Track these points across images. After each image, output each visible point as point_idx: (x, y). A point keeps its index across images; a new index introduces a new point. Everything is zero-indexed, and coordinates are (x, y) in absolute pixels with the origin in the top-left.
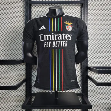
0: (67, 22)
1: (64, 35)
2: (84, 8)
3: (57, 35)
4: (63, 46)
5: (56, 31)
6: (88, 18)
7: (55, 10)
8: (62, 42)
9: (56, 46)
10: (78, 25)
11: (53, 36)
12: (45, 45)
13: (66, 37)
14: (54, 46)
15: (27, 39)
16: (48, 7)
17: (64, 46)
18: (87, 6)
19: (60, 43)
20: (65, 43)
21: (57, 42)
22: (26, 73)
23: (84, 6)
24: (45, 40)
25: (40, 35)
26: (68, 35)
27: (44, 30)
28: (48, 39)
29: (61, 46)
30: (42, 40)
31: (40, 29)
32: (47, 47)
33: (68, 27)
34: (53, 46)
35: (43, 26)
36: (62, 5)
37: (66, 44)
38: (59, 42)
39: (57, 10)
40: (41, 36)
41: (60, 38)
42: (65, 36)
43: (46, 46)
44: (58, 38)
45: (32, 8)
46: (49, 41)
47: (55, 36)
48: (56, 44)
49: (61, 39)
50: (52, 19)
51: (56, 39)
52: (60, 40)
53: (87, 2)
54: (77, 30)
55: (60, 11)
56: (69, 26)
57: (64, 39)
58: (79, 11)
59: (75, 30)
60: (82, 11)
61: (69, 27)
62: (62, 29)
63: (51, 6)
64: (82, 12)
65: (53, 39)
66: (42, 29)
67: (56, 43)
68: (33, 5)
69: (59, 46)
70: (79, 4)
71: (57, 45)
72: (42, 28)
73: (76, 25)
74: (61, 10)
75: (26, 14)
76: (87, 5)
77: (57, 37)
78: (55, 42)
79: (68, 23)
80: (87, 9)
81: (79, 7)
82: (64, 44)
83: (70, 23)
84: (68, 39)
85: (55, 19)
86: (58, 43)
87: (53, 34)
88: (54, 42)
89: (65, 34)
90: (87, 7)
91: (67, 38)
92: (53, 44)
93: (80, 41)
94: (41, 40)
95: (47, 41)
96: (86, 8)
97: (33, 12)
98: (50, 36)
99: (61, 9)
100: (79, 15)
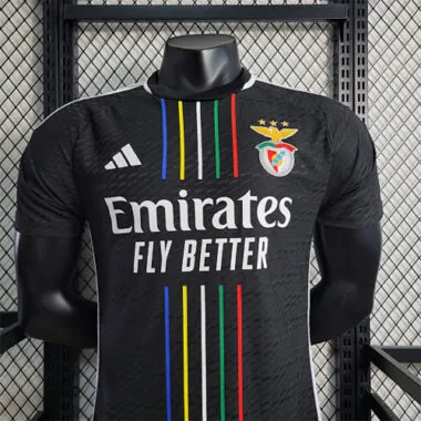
0: (268, 125)
1: (247, 199)
2: (346, 43)
3: (209, 201)
4: (246, 266)
5: (200, 177)
6: (370, 94)
7: (197, 55)
8: (235, 241)
9: (203, 268)
10: (326, 139)
11: (183, 205)
12: (138, 257)
13: (262, 215)
14: (191, 268)
15: (37, 219)
16: (165, 35)
17: (250, 267)
18: (361, 31)
19: (228, 247)
20: (254, 247)
21: (210, 241)
22: (47, 380)
23: (346, 31)
24: (138, 229)
25: (109, 201)
26: (274, 200)
27: (130, 168)
28: (154, 227)
29: (233, 268)
30: (120, 227)
31: (110, 166)
32: (150, 270)
33: (271, 154)
34: (185, 269)
35: (128, 149)
36: (233, 24)
37: (262, 255)
38: (221, 242)
39: (207, 55)
40: (117, 205)
41: (223, 220)
42: (254, 205)
43: (143, 263)
44: (217, 217)
45: (82, 41)
46: (163, 234)
47: (199, 205)
48: (204, 255)
49: (231, 224)
50: (180, 103)
51: (200, 225)
52: (227, 233)
53: (364, 13)
54: (319, 168)
55: (223, 62)
56: (279, 146)
57: (247, 224)
58: (323, 58)
59: (312, 168)
60: (335, 56)
61: (279, 151)
62: (235, 162)
63: (177, 34)
64: (336, 65)
65: (185, 226)
66: (122, 164)
67: (204, 247)
68: (83, 24)
69: (219, 268)
70: (323, 24)
71: (211, 262)
72: (119, 161)
73: (315, 140)
74: (229, 55)
75: (46, 73)
76: (364, 25)
77: (209, 212)
78: (194, 243)
79: (271, 132)
80: (364, 49)
81: (323, 38)
82: (247, 253)
83: (280, 127)
84: (273, 225)
85: (198, 104)
86: (212, 249)
87: (183, 193)
88: (187, 243)
89: (255, 198)
90: (364, 37)
91: (269, 219)
92: (186, 255)
93: (339, 225)
94: (116, 230)
95: (147, 236)
96: (357, 43)
97: (83, 61)
98: (167, 205)
99: (230, 50)
100: (323, 78)
